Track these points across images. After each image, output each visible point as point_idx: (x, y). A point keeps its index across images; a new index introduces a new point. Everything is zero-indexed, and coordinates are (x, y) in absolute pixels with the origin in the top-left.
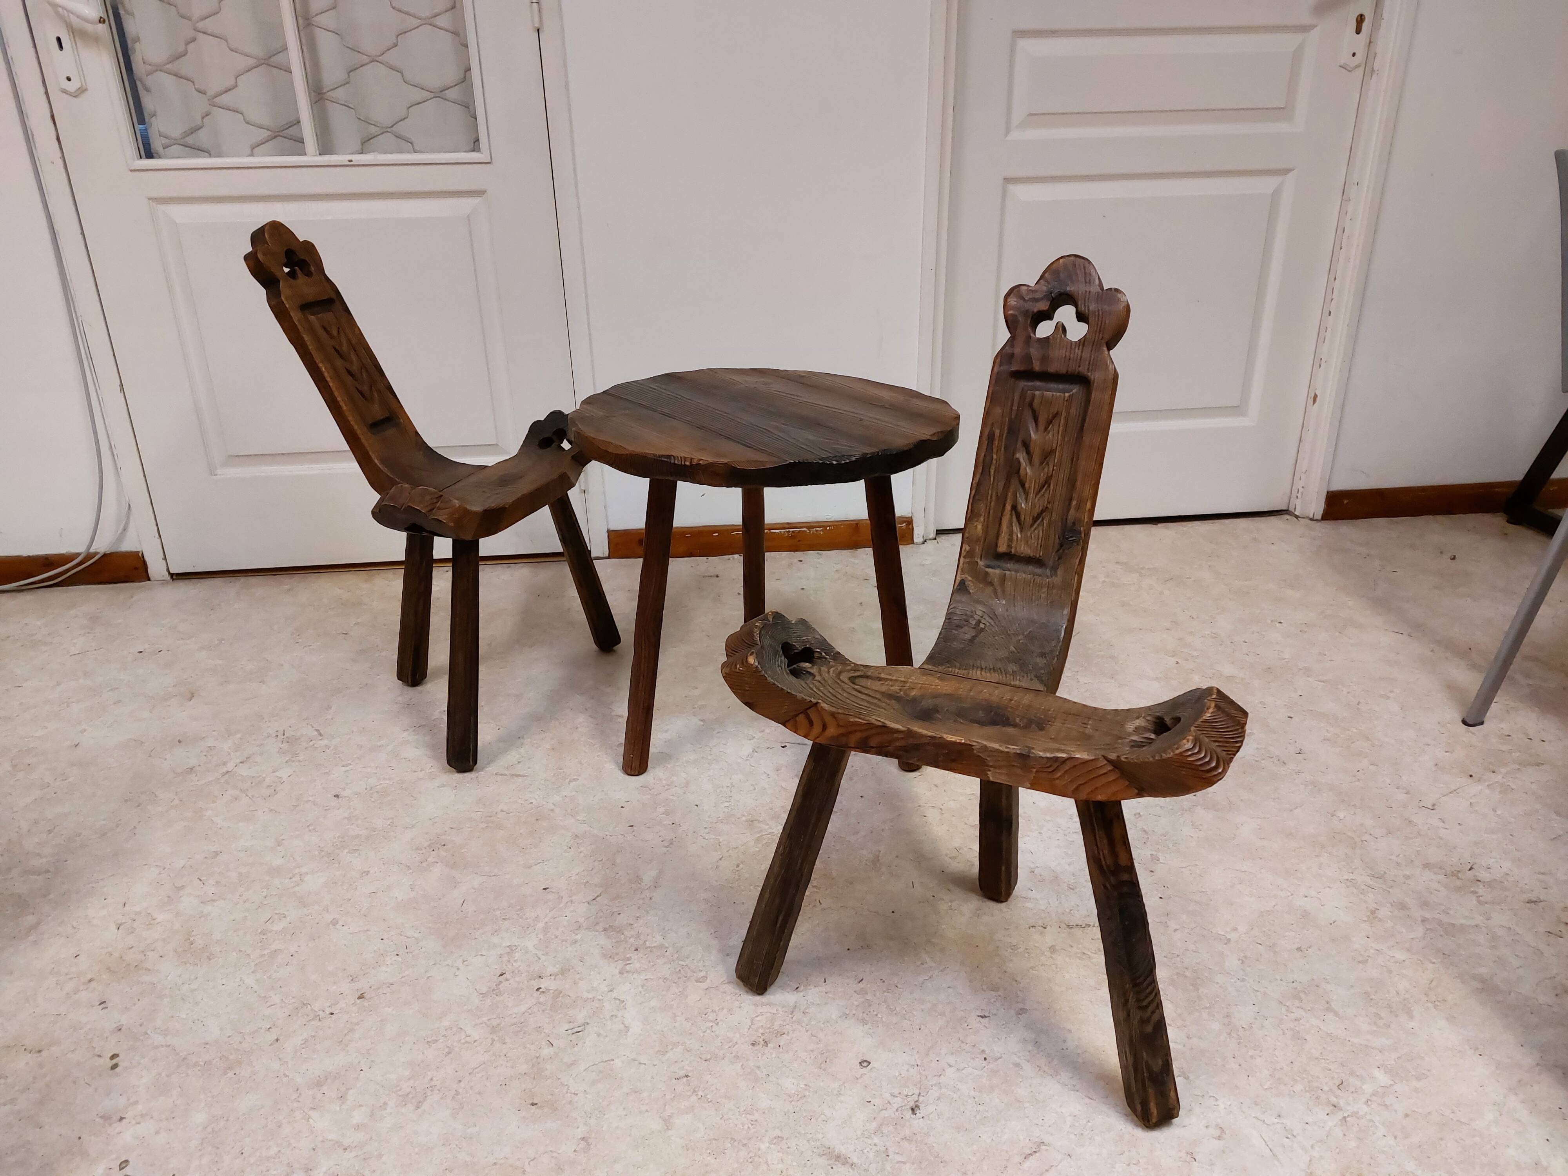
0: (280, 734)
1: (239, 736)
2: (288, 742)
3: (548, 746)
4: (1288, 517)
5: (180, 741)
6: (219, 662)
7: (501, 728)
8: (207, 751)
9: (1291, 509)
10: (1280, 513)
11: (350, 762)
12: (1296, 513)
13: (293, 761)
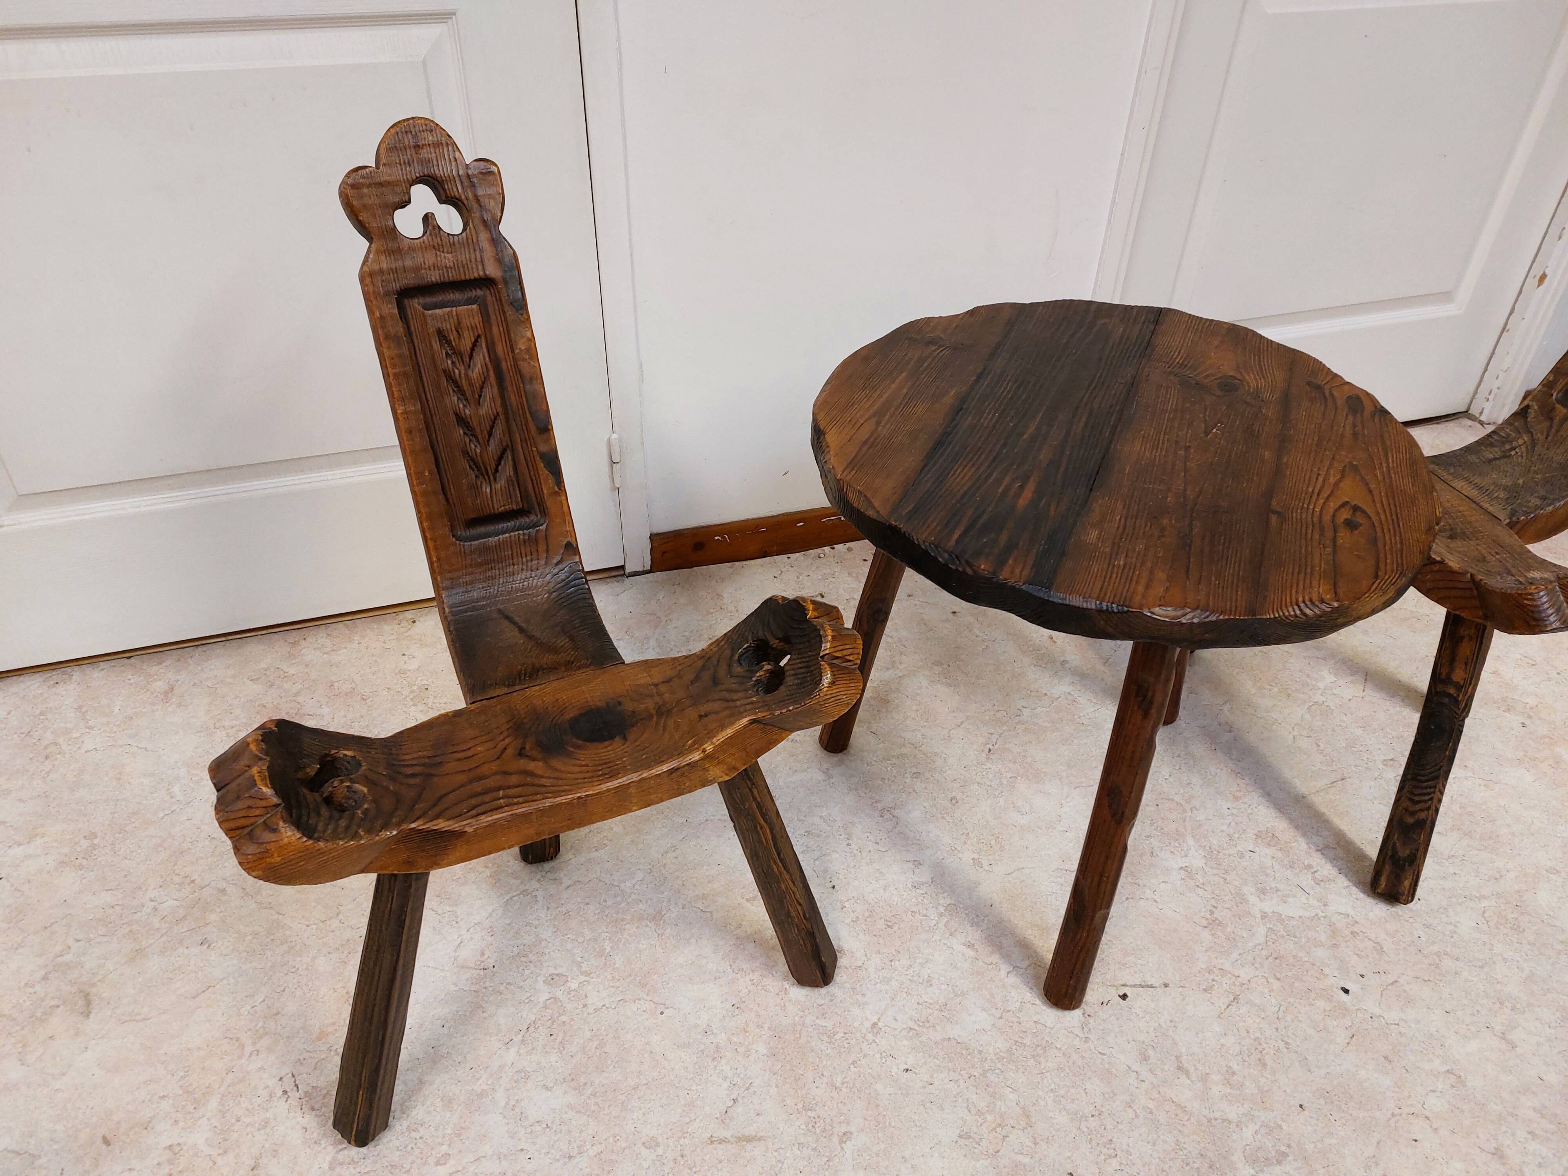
0: (289, 1086)
1: (213, 1104)
2: (313, 1109)
3: (763, 1049)
4: (1470, 423)
5: (106, 1142)
6: (108, 898)
7: (666, 1012)
8: (170, 1162)
9: (1474, 411)
10: (1457, 417)
11: (444, 1148)
12: (1483, 418)
13: (341, 1164)
